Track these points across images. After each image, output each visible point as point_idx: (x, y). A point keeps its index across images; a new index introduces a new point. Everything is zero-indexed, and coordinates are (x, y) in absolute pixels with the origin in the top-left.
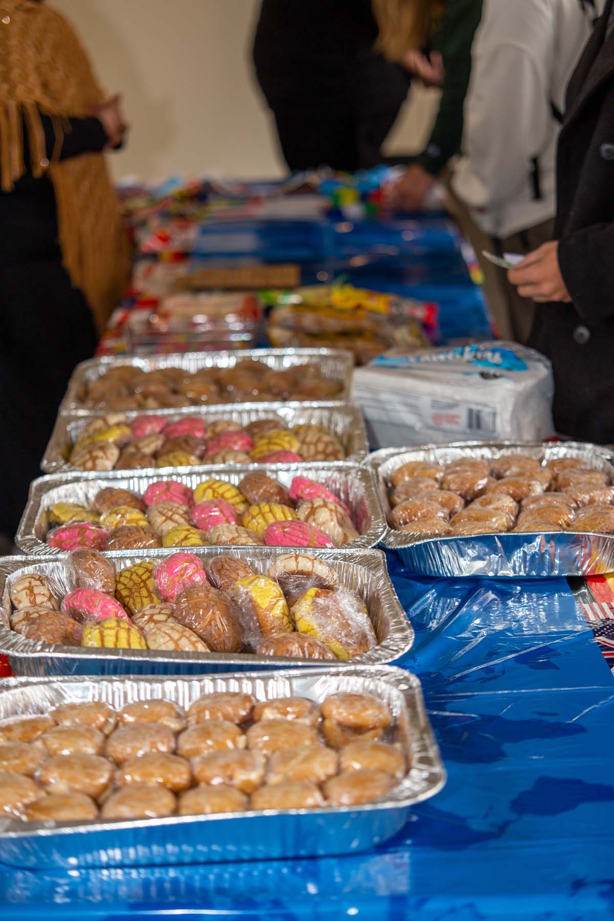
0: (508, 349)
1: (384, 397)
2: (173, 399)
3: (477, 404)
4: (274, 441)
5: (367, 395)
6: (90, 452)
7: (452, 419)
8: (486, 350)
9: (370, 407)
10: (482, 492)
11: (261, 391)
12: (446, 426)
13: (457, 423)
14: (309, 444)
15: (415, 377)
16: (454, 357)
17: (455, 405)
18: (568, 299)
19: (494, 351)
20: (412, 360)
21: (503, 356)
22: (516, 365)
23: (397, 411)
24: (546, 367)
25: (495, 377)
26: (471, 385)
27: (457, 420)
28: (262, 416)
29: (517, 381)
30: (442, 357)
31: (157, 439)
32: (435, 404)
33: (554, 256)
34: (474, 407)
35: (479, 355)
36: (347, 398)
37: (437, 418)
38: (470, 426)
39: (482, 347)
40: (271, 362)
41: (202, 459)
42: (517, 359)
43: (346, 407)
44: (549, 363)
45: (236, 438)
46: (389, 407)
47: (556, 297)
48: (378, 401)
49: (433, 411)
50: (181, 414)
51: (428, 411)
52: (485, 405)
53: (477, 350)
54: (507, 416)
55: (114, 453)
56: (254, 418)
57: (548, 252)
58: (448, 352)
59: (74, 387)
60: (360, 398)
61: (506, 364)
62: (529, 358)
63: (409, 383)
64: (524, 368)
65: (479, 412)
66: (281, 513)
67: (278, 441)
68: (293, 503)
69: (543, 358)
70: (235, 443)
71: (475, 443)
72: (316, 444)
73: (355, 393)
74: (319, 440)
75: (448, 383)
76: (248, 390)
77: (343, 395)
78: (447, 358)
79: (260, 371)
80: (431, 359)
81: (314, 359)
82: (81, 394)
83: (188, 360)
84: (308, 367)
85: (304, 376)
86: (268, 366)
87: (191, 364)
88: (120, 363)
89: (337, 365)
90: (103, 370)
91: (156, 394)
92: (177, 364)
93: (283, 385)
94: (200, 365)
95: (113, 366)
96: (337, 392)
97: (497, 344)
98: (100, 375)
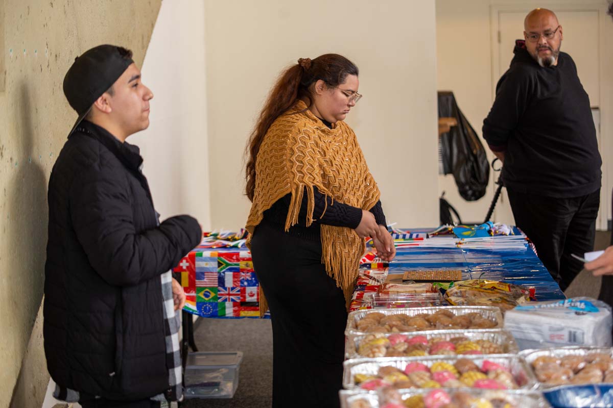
0: (588, 301)
1: (523, 326)
2: (406, 328)
3: (574, 328)
4: (468, 346)
5: (513, 325)
6: (371, 350)
7: (560, 337)
8: (576, 301)
9: (514, 331)
10: (583, 369)
11: (453, 325)
12: (556, 340)
13: (562, 339)
14: (485, 348)
15: (539, 314)
16: (559, 306)
17: (562, 329)
19: (581, 302)
20: (536, 307)
21: (586, 304)
22: (592, 309)
23: (530, 333)
24: (609, 310)
25: (583, 314)
26: (570, 318)
27: (562, 337)
28: (457, 336)
29: (595, 317)
30: (553, 305)
31: (404, 345)
32: (551, 329)
34: (573, 330)
35: (573, 304)
36: (502, 327)
37: (552, 336)
38: (570, 340)
39: (574, 300)
40: (455, 312)
41: (430, 353)
42: (593, 306)
43: (502, 331)
44: (610, 308)
45: (446, 344)
46: (526, 331)
48: (519, 328)
49: (550, 333)
50: (412, 335)
51: (547, 333)
52: (578, 329)
53: (572, 302)
54: (590, 334)
55: (384, 350)
56: (452, 336)
58: (556, 303)
59: (350, 323)
60: (510, 327)
61: (588, 309)
62: (599, 306)
63: (535, 318)
64: (597, 311)
65: (575, 332)
66: (480, 376)
67: (470, 346)
68: (485, 372)
69: (607, 306)
70: (446, 347)
71: (575, 347)
72: (489, 348)
73: (507, 324)
74: (491, 346)
75: (558, 317)
76: (446, 324)
77: (497, 326)
78: (555, 306)
79: (450, 315)
80: (547, 307)
81: (479, 310)
82: (355, 326)
83: (410, 310)
84: (476, 314)
85: (474, 318)
86: (454, 313)
87: (411, 312)
88: (372, 311)
89: (492, 313)
90: (363, 315)
91: (396, 326)
92: (403, 312)
93: (464, 322)
94: (416, 313)
95: (368, 313)
96: (495, 325)
97: (583, 298)
98: (362, 317)
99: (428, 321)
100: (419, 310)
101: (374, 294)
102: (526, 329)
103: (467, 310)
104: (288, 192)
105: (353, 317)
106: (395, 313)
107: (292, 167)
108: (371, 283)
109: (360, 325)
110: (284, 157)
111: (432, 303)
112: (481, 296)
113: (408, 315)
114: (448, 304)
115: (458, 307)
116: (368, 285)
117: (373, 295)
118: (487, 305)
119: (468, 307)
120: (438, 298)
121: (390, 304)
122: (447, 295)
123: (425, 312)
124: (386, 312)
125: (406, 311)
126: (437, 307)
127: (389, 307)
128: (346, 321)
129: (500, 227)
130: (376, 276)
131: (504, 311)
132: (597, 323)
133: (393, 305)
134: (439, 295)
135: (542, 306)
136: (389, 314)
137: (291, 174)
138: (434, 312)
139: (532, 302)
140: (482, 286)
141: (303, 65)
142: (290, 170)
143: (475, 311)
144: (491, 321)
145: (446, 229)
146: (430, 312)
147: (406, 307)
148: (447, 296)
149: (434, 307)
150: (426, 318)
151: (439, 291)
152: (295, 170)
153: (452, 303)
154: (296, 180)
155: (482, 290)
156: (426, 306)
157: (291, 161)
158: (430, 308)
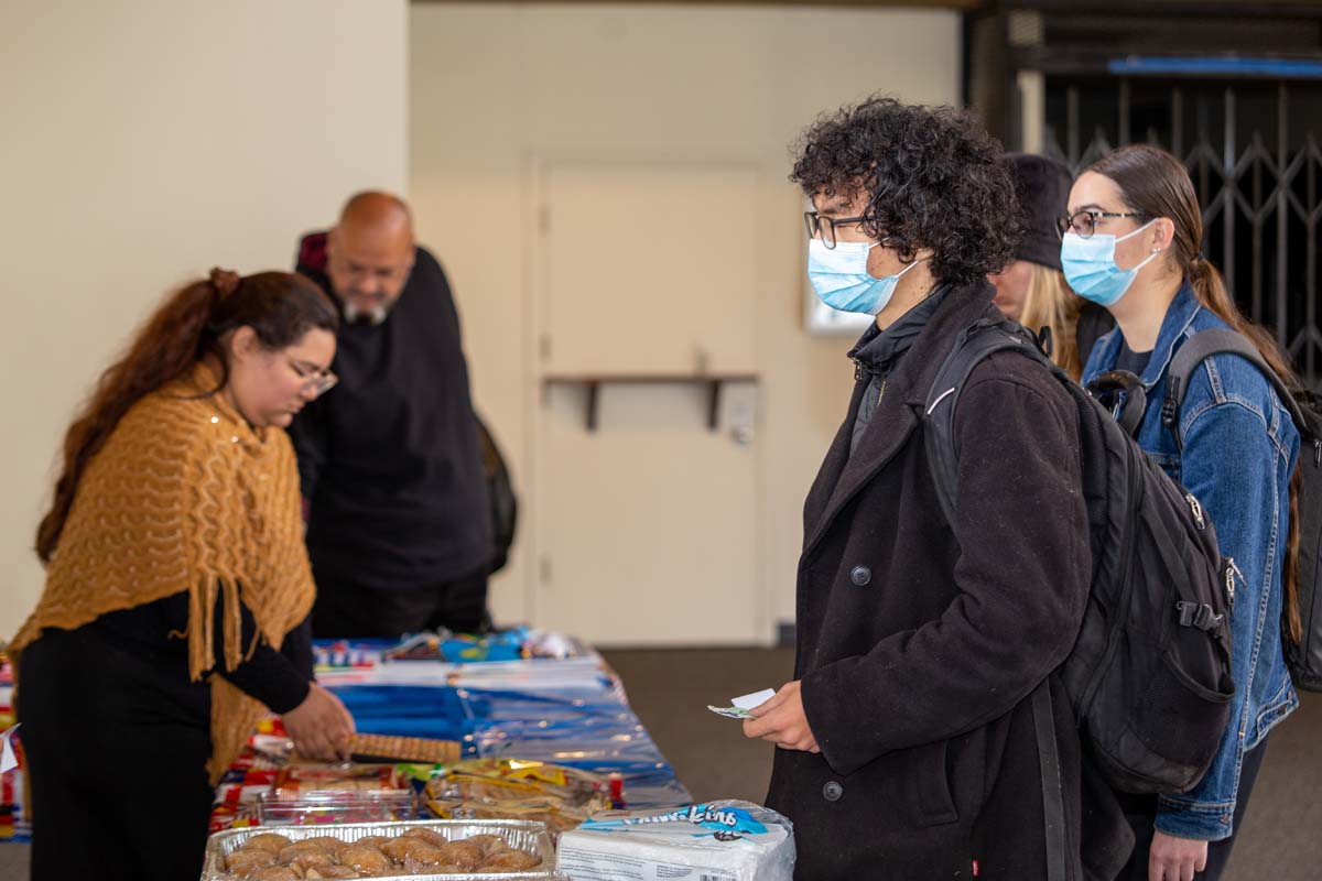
0: (741, 808)
1: (599, 865)
3: (713, 870)
5: (577, 863)
8: (717, 810)
9: (577, 876)
11: (443, 863)
16: (679, 820)
17: (685, 872)
18: (816, 749)
19: (727, 811)
20: (628, 822)
21: (737, 816)
22: (753, 827)
25: (733, 838)
26: (705, 848)
29: (756, 843)
30: (664, 819)
32: (662, 871)
33: (798, 696)
34: (708, 874)
35: (708, 816)
36: (552, 869)
39: (711, 807)
40: (447, 833)
42: (752, 819)
43: (552, 877)
47: (802, 746)
48: (592, 870)
52: (724, 872)
53: (707, 810)
57: (789, 694)
59: (211, 859)
60: (570, 867)
61: (743, 827)
62: (766, 820)
63: (627, 847)
64: (762, 830)
69: (784, 819)
73: (561, 861)
75: (677, 845)
76: (426, 862)
77: (542, 866)
78: (670, 820)
79: (435, 841)
80: (651, 822)
81: (499, 829)
82: (221, 865)
83: (345, 828)
84: (494, 837)
85: (489, 846)
86: (444, 835)
87: (349, 833)
88: (259, 831)
89: (528, 836)
90: (240, 839)
91: (316, 866)
92: (331, 833)
93: (466, 856)
94: (359, 834)
95: (252, 834)
96: (536, 863)
97: (729, 803)
98: (238, 846)
99: (386, 853)
100: (366, 828)
101: (264, 791)
102: (607, 871)
103: (471, 829)
104: (180, 588)
105: (219, 844)
106: (313, 836)
107: (194, 531)
108: (259, 764)
109: (234, 862)
110: (177, 507)
111: (394, 812)
112: (504, 798)
113: (341, 839)
114: (432, 814)
115: (453, 821)
116: (251, 771)
117: (264, 795)
118: (516, 818)
119: (476, 821)
120: (409, 802)
121: (300, 813)
122: (428, 793)
123: (379, 833)
124: (292, 832)
125: (337, 832)
126: (407, 822)
127: (298, 822)
128: (203, 853)
129: (543, 638)
130: (268, 749)
131: (558, 832)
132: (762, 858)
133: (307, 815)
134: (410, 793)
135: (641, 821)
136: (298, 838)
137: (189, 546)
138: (399, 832)
139: (617, 811)
140: (505, 773)
141: (219, 283)
142: (189, 539)
143: (492, 831)
144: (527, 853)
145: (422, 645)
146: (390, 833)
147: (337, 822)
148: (427, 797)
149: (400, 823)
150: (382, 846)
151: (409, 784)
152: (200, 539)
153: (440, 812)
154: (202, 564)
155: (504, 784)
156: (381, 820)
157: (193, 519)
158: (390, 823)
